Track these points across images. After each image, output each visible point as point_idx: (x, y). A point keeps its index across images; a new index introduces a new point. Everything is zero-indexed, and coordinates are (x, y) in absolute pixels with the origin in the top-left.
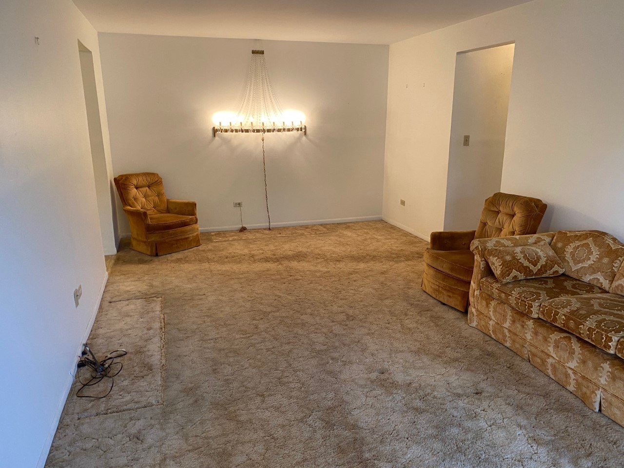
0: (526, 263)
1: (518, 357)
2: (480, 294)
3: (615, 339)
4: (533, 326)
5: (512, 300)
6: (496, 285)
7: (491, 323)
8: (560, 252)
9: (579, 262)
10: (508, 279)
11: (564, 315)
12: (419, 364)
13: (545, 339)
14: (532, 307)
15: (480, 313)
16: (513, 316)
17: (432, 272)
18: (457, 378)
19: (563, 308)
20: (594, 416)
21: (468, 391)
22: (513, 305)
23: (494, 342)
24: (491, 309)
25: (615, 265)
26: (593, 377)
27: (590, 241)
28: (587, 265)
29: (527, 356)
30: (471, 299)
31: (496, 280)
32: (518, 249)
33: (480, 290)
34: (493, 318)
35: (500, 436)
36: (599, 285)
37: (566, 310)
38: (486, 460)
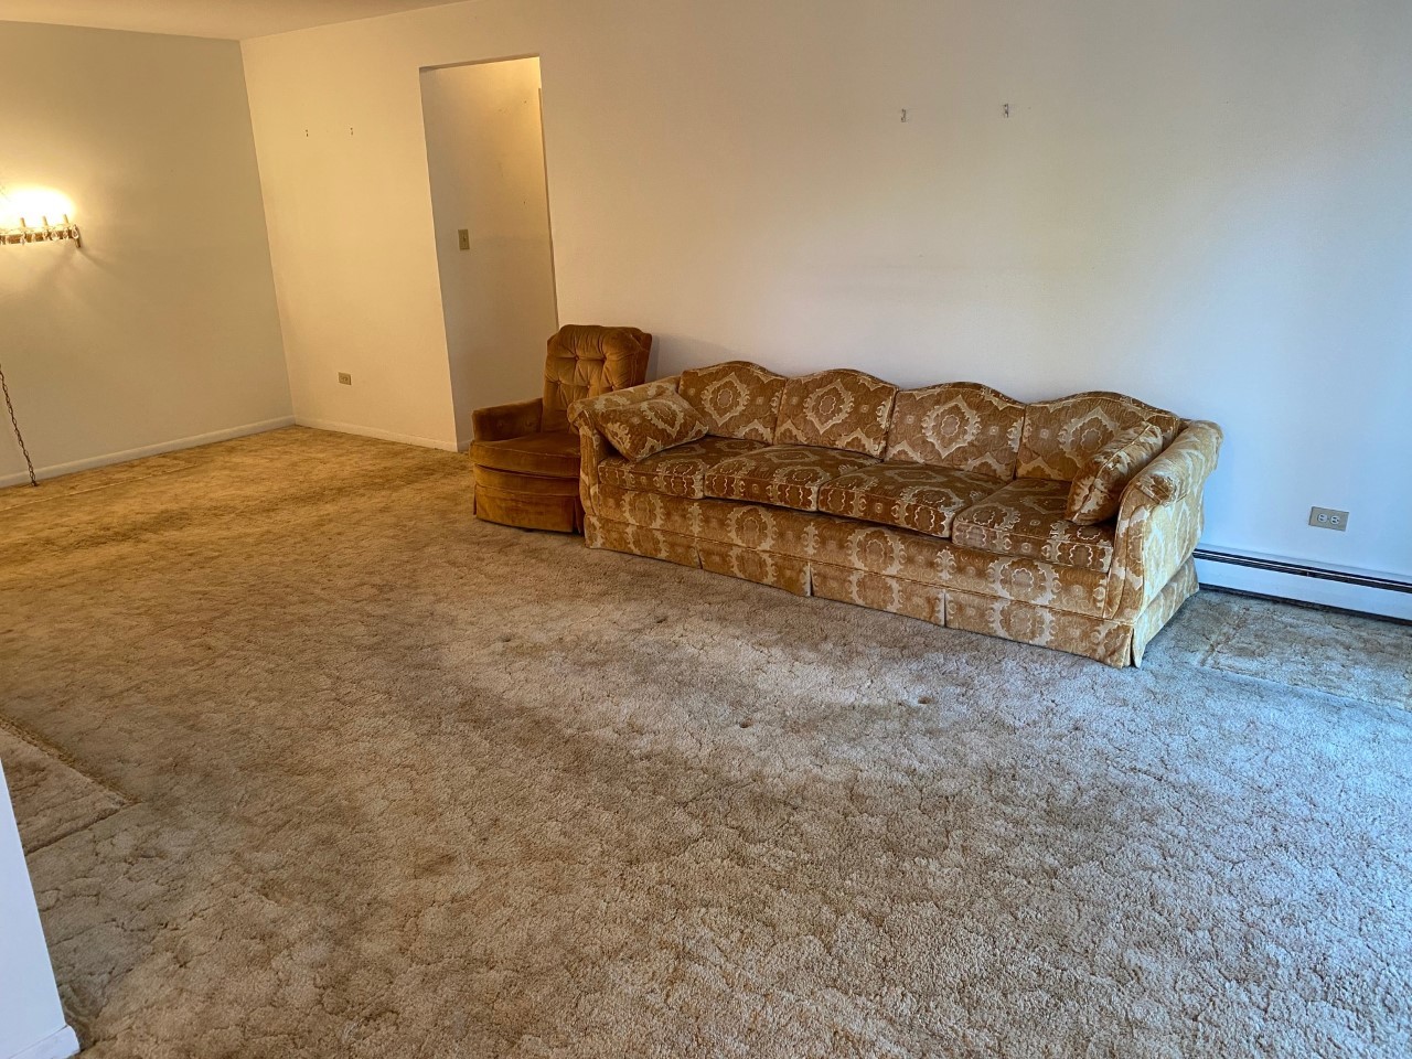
0: (661, 425)
1: (684, 568)
2: (602, 490)
3: (814, 489)
4: (701, 511)
5: (660, 483)
6: (626, 468)
7: (629, 530)
8: (695, 402)
9: (726, 411)
10: (644, 453)
11: (742, 479)
12: (554, 613)
13: (722, 524)
14: (693, 483)
15: (605, 522)
16: (665, 507)
17: (496, 479)
18: (621, 613)
19: (738, 470)
20: (809, 601)
21: (647, 622)
22: (663, 489)
23: (640, 559)
24: (627, 507)
25: (774, 405)
26: (798, 552)
27: (732, 377)
28: (737, 414)
29: (697, 560)
30: (586, 504)
31: (626, 461)
32: (644, 406)
33: (600, 483)
34: (632, 521)
35: (719, 655)
36: (759, 438)
37: (744, 472)
38: (722, 681)
